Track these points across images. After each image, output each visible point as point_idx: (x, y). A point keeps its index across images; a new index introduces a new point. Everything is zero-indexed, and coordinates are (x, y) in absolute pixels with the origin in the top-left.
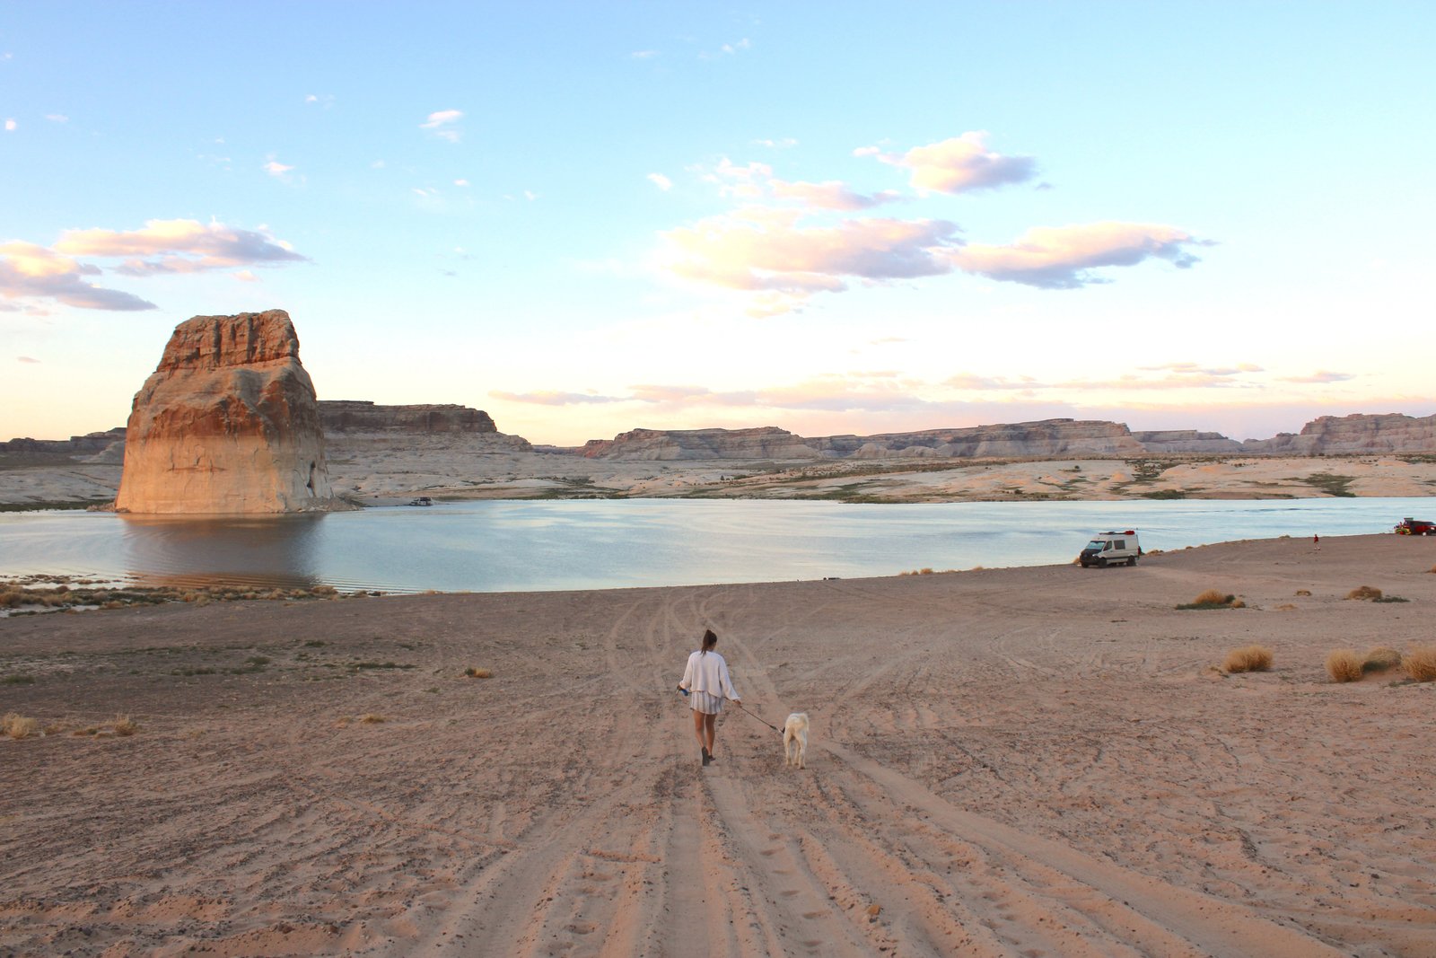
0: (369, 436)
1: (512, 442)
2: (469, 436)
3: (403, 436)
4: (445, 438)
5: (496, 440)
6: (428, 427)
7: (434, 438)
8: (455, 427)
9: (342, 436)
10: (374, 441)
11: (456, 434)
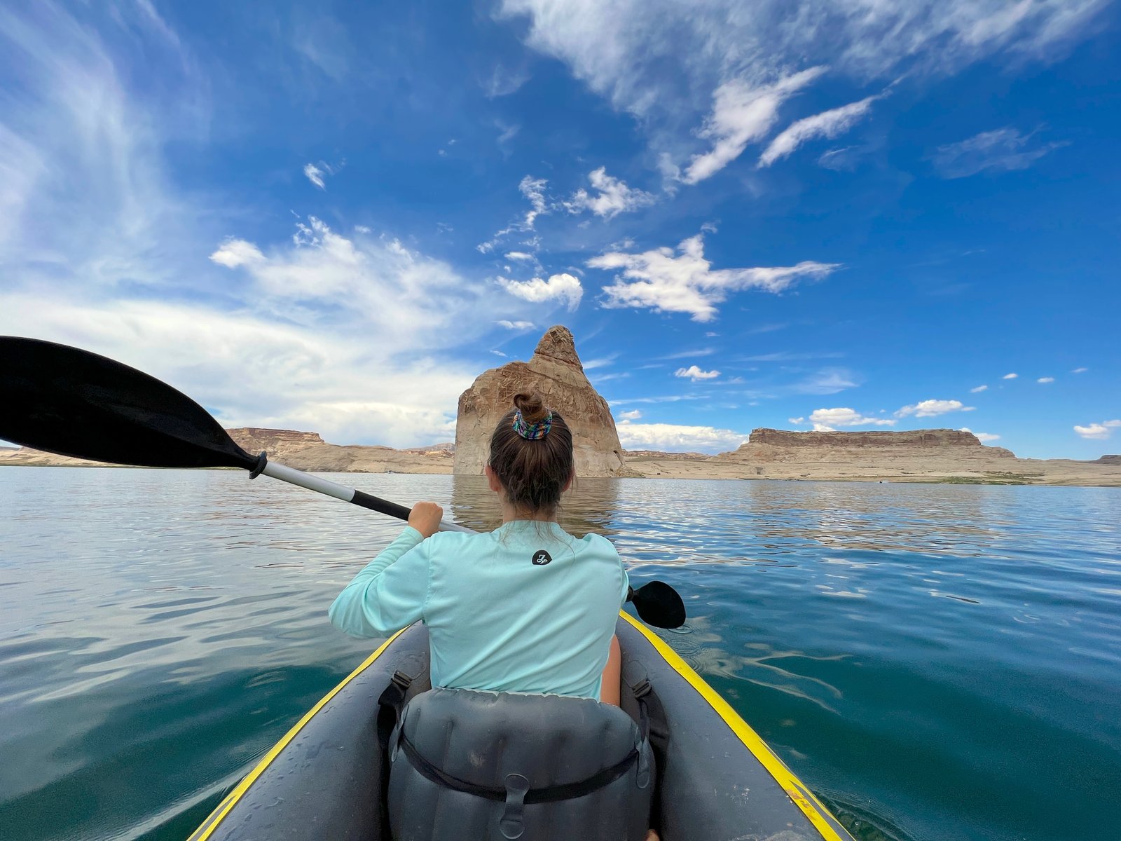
0: (880, 449)
1: (994, 451)
2: (956, 448)
3: (904, 448)
4: (937, 450)
5: (980, 450)
6: (923, 443)
7: (927, 450)
8: (944, 443)
9: (861, 449)
10: (883, 452)
11: (946, 447)
